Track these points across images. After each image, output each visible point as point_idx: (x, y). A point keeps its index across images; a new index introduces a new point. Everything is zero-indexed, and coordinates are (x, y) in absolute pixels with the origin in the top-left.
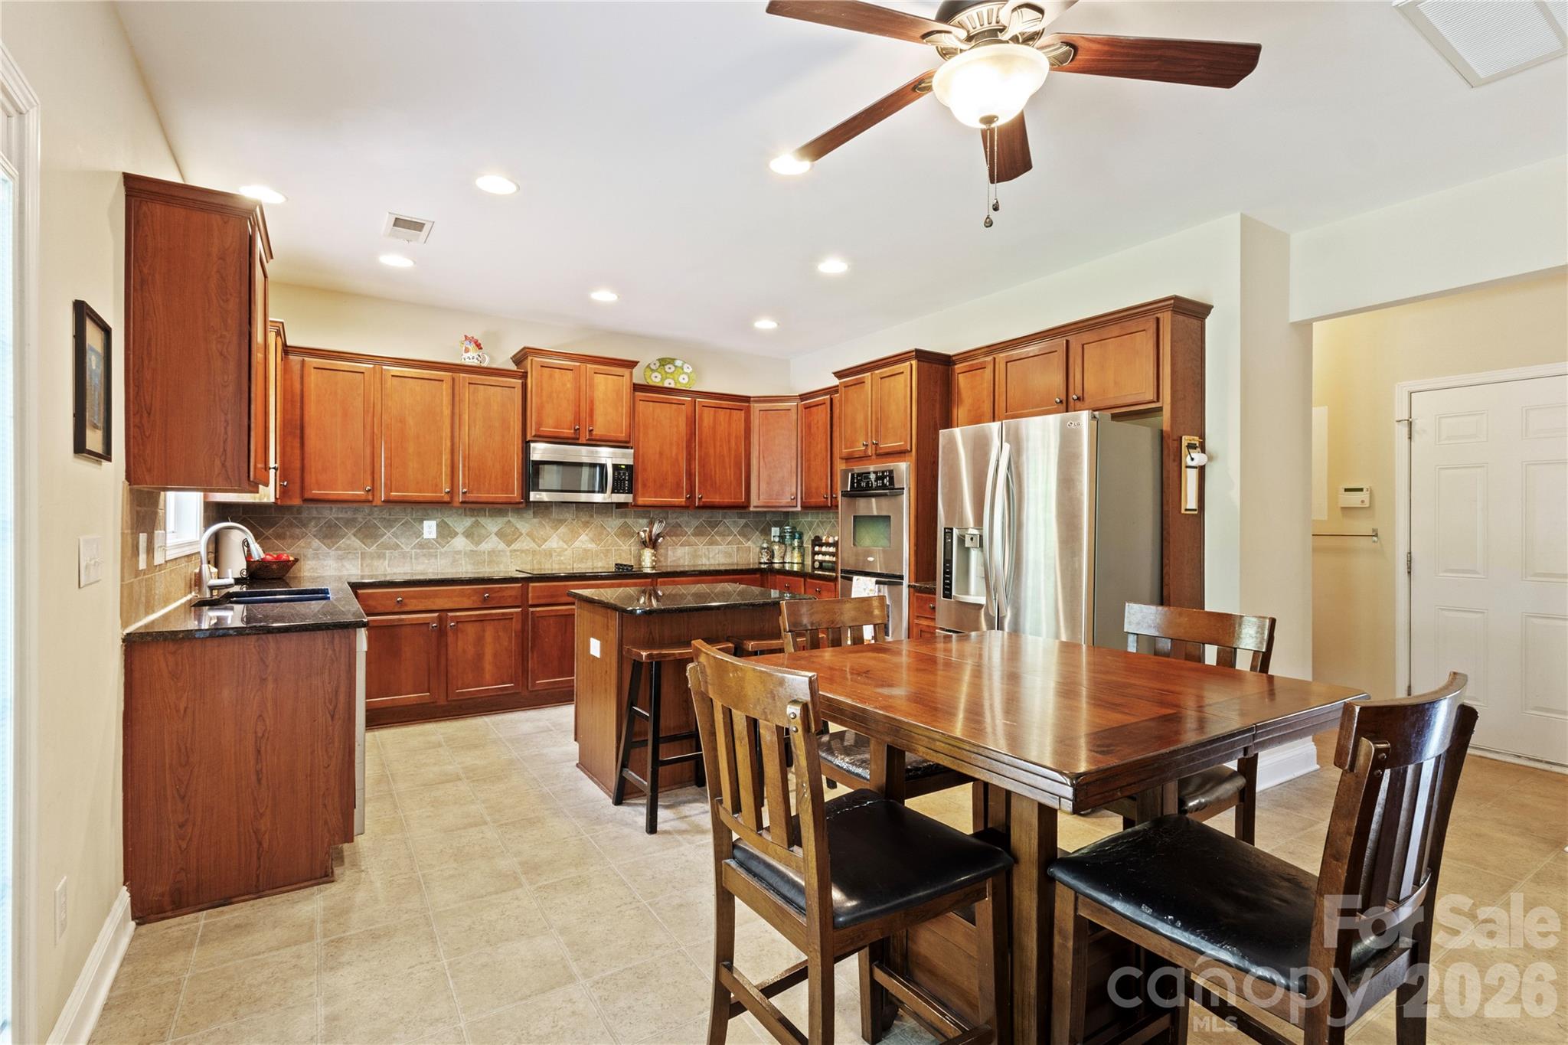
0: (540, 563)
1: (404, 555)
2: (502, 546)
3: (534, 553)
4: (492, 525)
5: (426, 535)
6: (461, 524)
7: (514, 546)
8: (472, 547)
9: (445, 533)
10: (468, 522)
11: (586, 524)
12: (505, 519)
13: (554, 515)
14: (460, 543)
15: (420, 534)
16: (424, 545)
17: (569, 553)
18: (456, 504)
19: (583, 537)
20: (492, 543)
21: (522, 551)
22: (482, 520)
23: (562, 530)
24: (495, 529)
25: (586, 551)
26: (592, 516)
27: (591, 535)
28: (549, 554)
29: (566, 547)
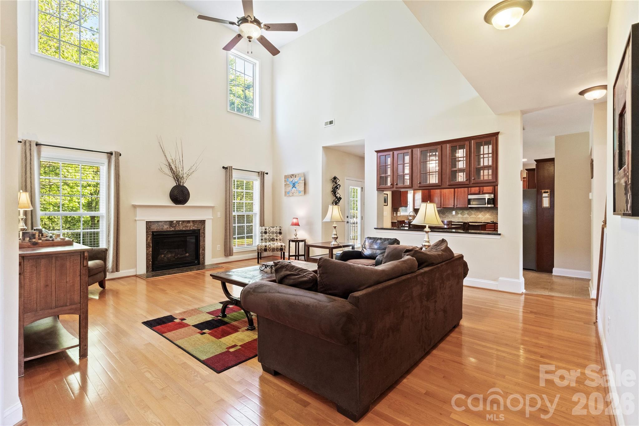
0: (477, 220)
1: (449, 218)
2: (468, 216)
3: (475, 218)
4: (466, 212)
5: (453, 214)
6: (460, 212)
7: (471, 216)
8: (462, 216)
9: (457, 213)
10: (461, 211)
11: (488, 212)
12: (469, 211)
13: (480, 210)
14: (460, 215)
15: (452, 214)
16: (453, 216)
17: (484, 218)
18: (455, 208)
19: (487, 215)
20: (466, 216)
21: (473, 217)
22: (464, 211)
23: (482, 213)
24: (467, 213)
25: (488, 218)
26: (490, 210)
27: (489, 214)
28: (479, 218)
29: (483, 217)
